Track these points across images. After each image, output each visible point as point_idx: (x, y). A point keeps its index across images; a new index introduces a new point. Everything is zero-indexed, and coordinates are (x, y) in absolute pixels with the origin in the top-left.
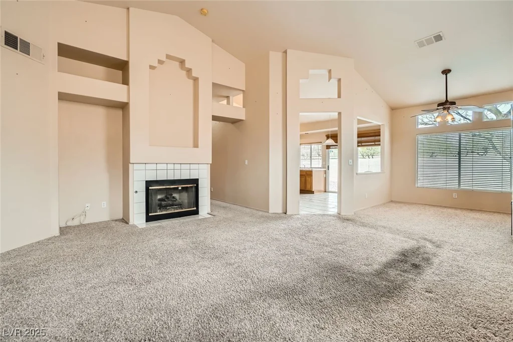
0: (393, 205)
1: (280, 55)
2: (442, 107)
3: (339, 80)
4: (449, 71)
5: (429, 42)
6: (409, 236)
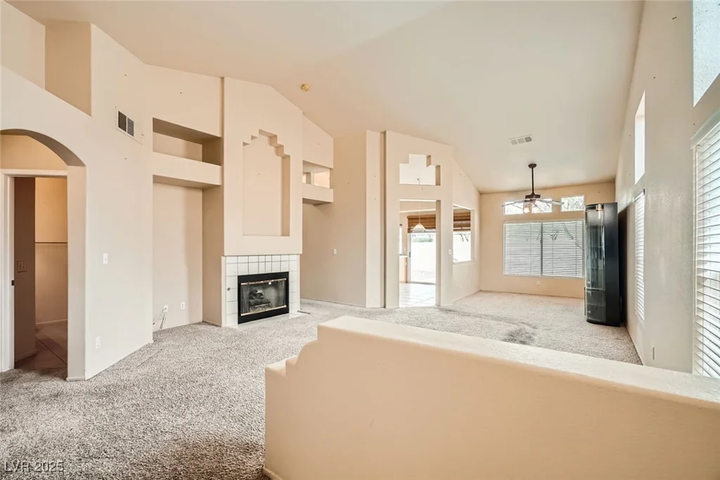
0: (484, 294)
1: (378, 136)
2: (529, 199)
3: (438, 167)
4: (535, 165)
5: (521, 141)
6: (510, 321)
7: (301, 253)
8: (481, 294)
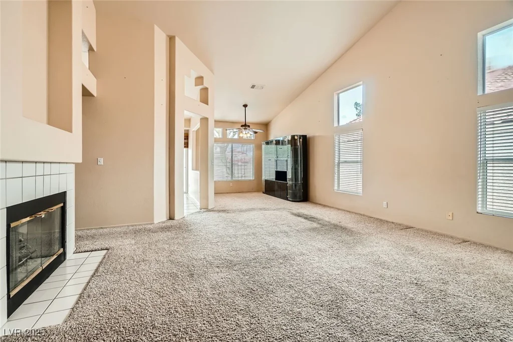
1: (164, 37)
3: (205, 89)
4: (247, 106)
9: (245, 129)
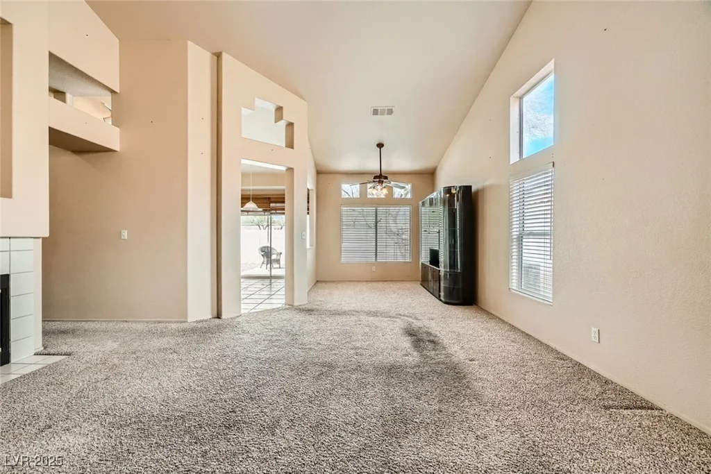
1: (206, 55)
3: (290, 125)
4: (383, 145)
7: (47, 234)
8: (319, 284)
9: (379, 182)
